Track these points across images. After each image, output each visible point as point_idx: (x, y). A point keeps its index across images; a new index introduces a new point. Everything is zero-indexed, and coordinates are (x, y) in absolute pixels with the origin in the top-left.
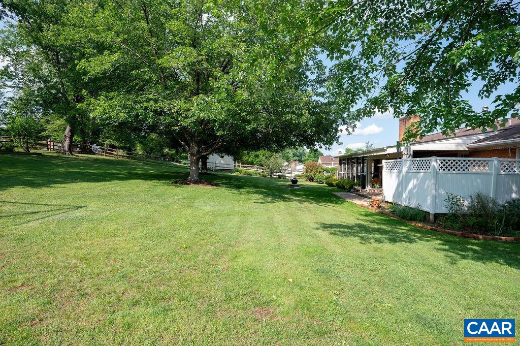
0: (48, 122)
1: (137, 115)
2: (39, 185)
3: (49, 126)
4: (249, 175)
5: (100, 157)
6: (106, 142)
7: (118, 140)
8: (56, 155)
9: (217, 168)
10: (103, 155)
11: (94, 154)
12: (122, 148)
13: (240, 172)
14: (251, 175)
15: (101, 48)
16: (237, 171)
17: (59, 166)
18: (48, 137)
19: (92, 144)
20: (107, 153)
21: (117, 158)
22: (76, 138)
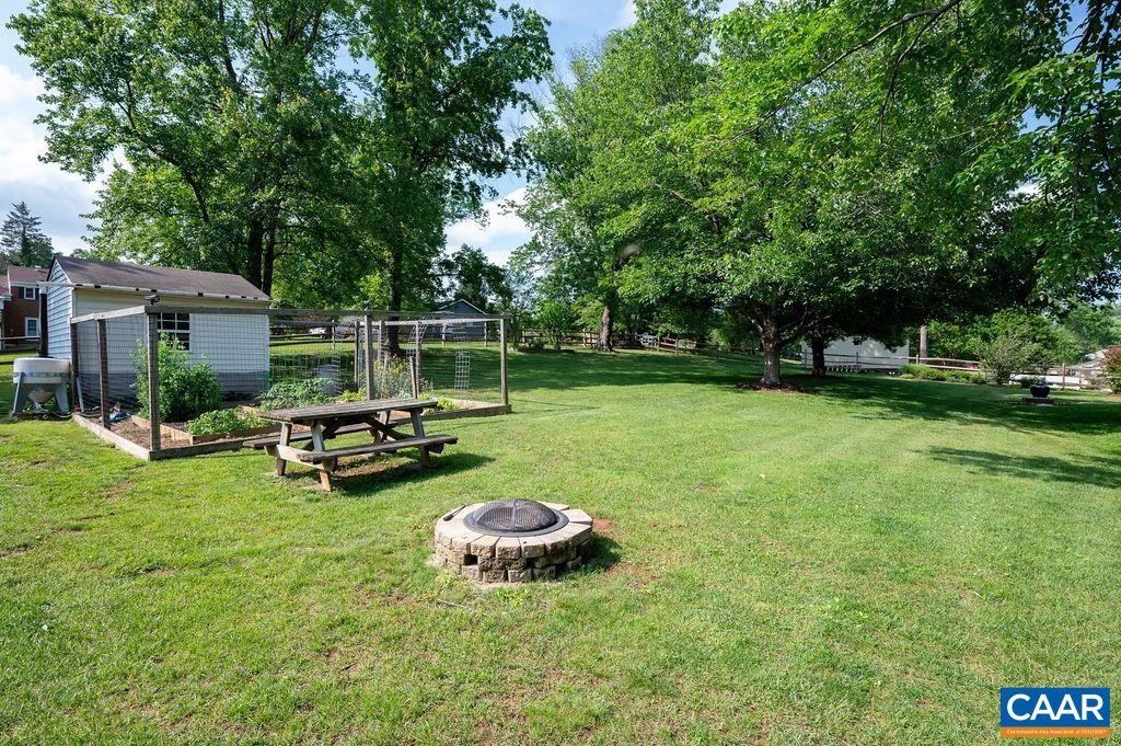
0: (584, 305)
1: (673, 287)
2: (562, 388)
3: (584, 311)
4: (937, 379)
5: (651, 352)
6: (660, 329)
7: (678, 323)
8: (590, 351)
9: (864, 366)
10: (655, 349)
11: (643, 348)
12: (684, 336)
13: (915, 374)
14: (943, 379)
15: (625, 201)
16: (908, 372)
17: (588, 366)
18: (583, 326)
19: (641, 332)
20: (661, 346)
21: (676, 353)
22: (618, 326)
